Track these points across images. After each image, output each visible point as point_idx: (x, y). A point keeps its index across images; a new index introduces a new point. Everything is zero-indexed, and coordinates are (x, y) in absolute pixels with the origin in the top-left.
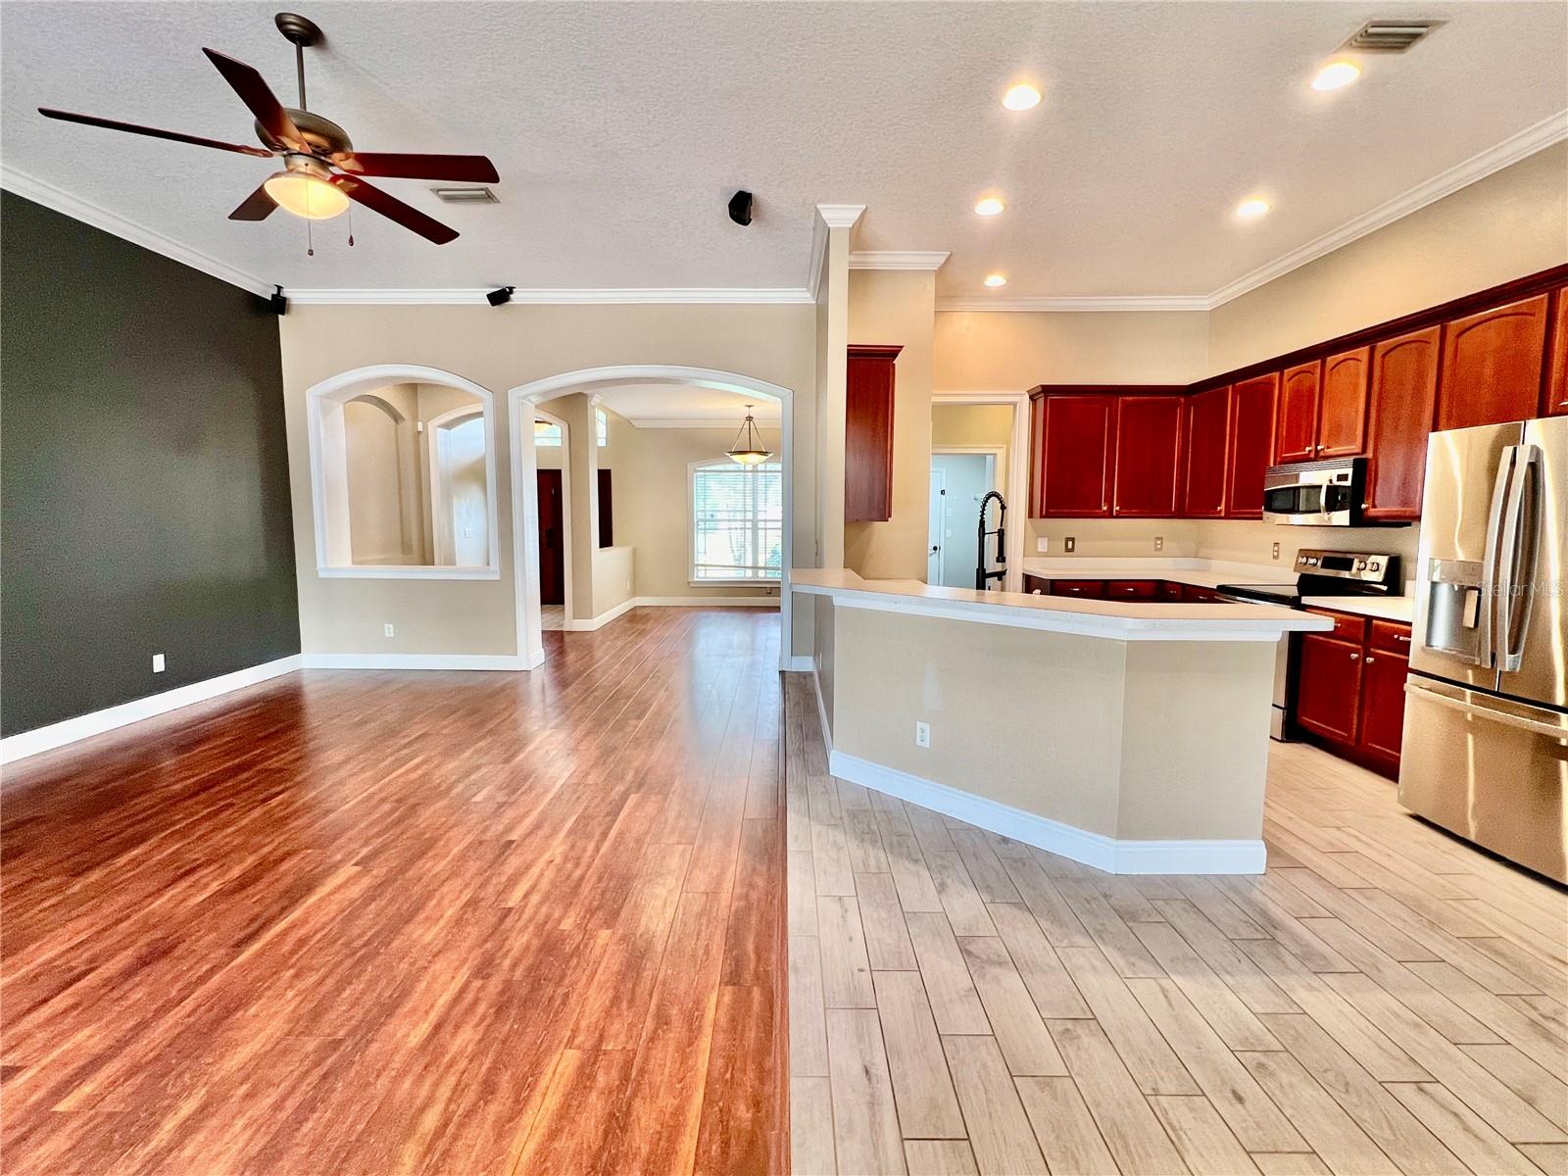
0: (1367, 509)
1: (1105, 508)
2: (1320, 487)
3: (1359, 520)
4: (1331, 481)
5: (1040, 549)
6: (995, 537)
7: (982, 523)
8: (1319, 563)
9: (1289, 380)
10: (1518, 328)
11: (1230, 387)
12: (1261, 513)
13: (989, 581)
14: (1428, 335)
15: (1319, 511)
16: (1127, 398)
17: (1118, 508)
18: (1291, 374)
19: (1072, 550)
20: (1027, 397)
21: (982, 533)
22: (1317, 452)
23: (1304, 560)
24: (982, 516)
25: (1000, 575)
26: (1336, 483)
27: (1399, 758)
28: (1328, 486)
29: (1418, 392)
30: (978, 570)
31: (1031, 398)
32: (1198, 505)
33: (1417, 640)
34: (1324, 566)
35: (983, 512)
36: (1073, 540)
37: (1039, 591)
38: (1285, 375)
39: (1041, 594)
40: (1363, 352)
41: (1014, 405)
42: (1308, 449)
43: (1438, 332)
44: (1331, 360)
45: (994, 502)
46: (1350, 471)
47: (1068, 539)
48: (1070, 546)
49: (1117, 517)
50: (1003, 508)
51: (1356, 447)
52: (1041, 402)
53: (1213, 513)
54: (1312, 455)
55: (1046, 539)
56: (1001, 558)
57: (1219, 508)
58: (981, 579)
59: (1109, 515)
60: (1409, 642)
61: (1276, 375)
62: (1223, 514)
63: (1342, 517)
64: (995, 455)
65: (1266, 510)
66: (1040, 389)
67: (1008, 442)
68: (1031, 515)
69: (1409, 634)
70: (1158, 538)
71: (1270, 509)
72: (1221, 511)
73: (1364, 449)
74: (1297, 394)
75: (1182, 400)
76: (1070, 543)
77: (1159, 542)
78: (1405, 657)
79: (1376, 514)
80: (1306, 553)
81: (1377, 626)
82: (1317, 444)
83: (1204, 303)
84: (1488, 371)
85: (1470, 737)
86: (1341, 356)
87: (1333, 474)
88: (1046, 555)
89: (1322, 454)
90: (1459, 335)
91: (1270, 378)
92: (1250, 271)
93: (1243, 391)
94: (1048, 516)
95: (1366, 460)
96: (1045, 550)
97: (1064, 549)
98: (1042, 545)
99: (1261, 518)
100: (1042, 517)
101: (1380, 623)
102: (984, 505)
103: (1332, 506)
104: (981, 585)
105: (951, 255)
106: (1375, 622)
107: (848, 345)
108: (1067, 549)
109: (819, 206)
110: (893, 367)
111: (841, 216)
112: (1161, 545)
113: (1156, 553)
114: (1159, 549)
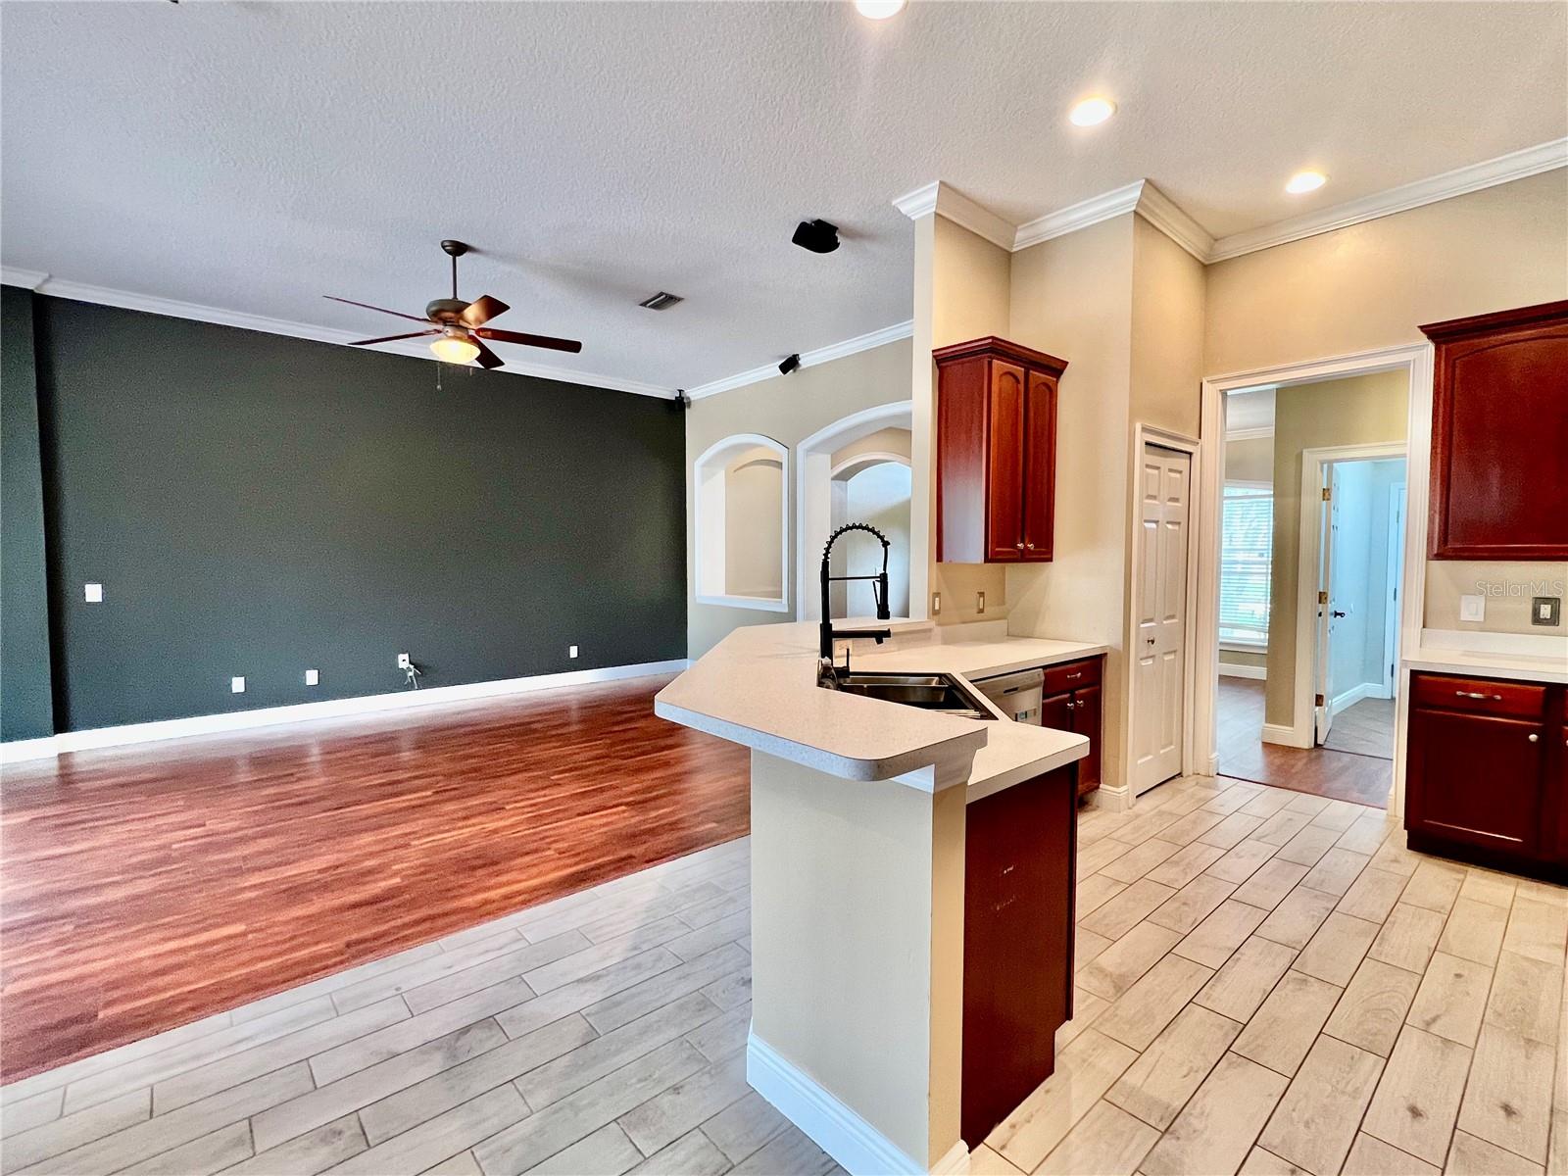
5: (1467, 617)
19: (1552, 621)
20: (1431, 348)
36: (1550, 601)
41: (1408, 366)
47: (1541, 601)
48: (1546, 613)
76: (1546, 609)
88: (1482, 626)
96: (1479, 618)
97: (1527, 618)
98: (1472, 608)
100: (1438, 557)
105: (1148, 183)
107: (933, 351)
108: (1537, 619)
109: (893, 203)
110: (990, 363)
111: (919, 203)
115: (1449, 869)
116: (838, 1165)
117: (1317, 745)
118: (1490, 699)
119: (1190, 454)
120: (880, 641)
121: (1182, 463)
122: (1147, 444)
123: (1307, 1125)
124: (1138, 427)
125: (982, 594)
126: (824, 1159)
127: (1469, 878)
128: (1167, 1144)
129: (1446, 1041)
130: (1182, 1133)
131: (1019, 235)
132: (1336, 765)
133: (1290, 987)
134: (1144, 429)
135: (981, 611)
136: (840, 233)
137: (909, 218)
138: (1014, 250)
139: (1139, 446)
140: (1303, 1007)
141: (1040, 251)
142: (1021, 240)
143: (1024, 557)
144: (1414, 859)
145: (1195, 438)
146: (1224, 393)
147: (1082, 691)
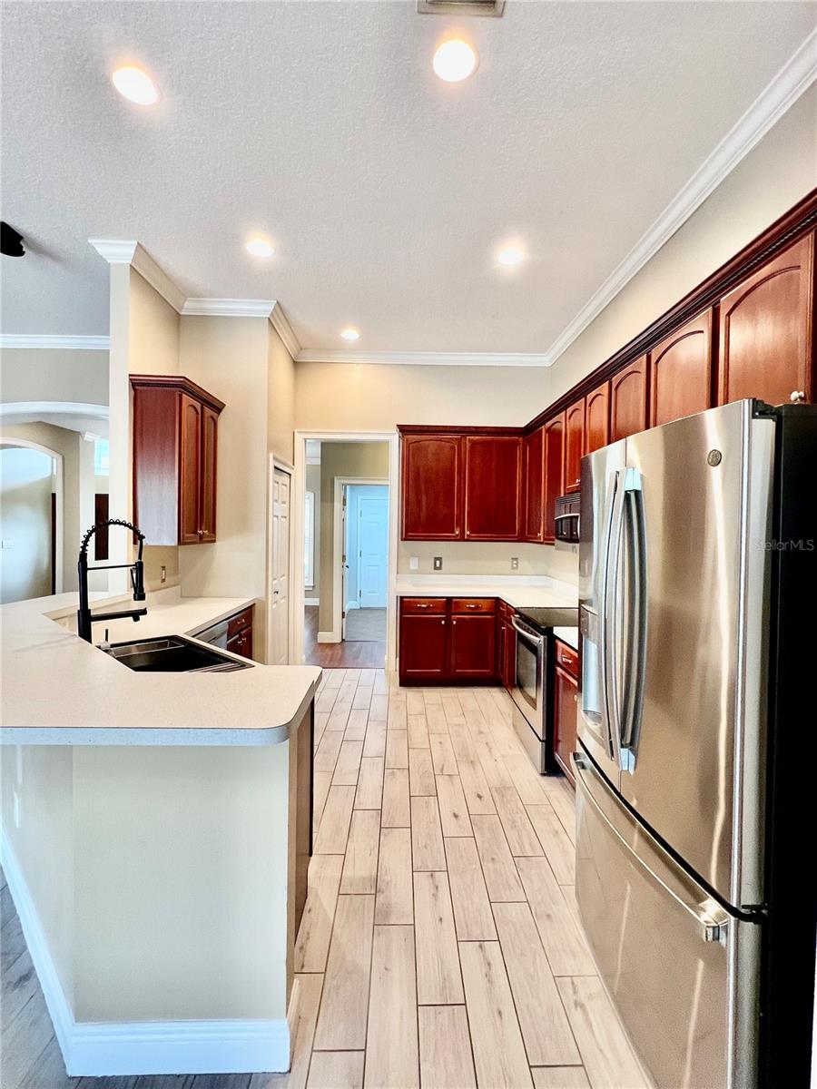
1: (458, 533)
5: (412, 568)
9: (570, 418)
11: (543, 427)
12: (554, 541)
14: (639, 365)
16: (473, 438)
17: (468, 533)
19: (440, 568)
36: (440, 559)
38: (568, 414)
40: (605, 387)
41: (388, 442)
43: (645, 359)
44: (590, 397)
47: (436, 559)
48: (438, 564)
49: (468, 540)
53: (537, 538)
55: (417, 558)
57: (539, 534)
59: (462, 539)
61: (564, 413)
62: (542, 540)
70: (513, 558)
71: (557, 536)
72: (540, 537)
74: (574, 431)
75: (521, 439)
76: (438, 562)
77: (515, 562)
86: (595, 392)
88: (417, 572)
90: (657, 362)
91: (561, 417)
93: (550, 428)
94: (408, 538)
96: (417, 568)
97: (433, 568)
98: (414, 564)
99: (553, 544)
100: (404, 539)
107: (130, 375)
108: (436, 568)
109: (89, 241)
110: (180, 396)
111: (117, 252)
112: (517, 564)
113: (515, 571)
114: (517, 568)
115: (417, 692)
116: (195, 1075)
117: (343, 640)
118: (428, 607)
119: (290, 475)
120: (136, 619)
121: (285, 479)
122: (276, 468)
123: (426, 847)
124: (271, 455)
125: (164, 568)
126: (182, 1080)
127: (425, 694)
128: (380, 898)
129: (450, 775)
130: (383, 887)
131: (187, 304)
132: (355, 649)
133: (389, 779)
134: (275, 458)
135: (163, 581)
136: (25, 243)
137: (105, 260)
138: (182, 313)
139: (272, 469)
140: (397, 786)
141: (203, 321)
142: (188, 308)
143: (201, 540)
144: (404, 691)
145: (291, 464)
146: (305, 439)
147: (244, 632)
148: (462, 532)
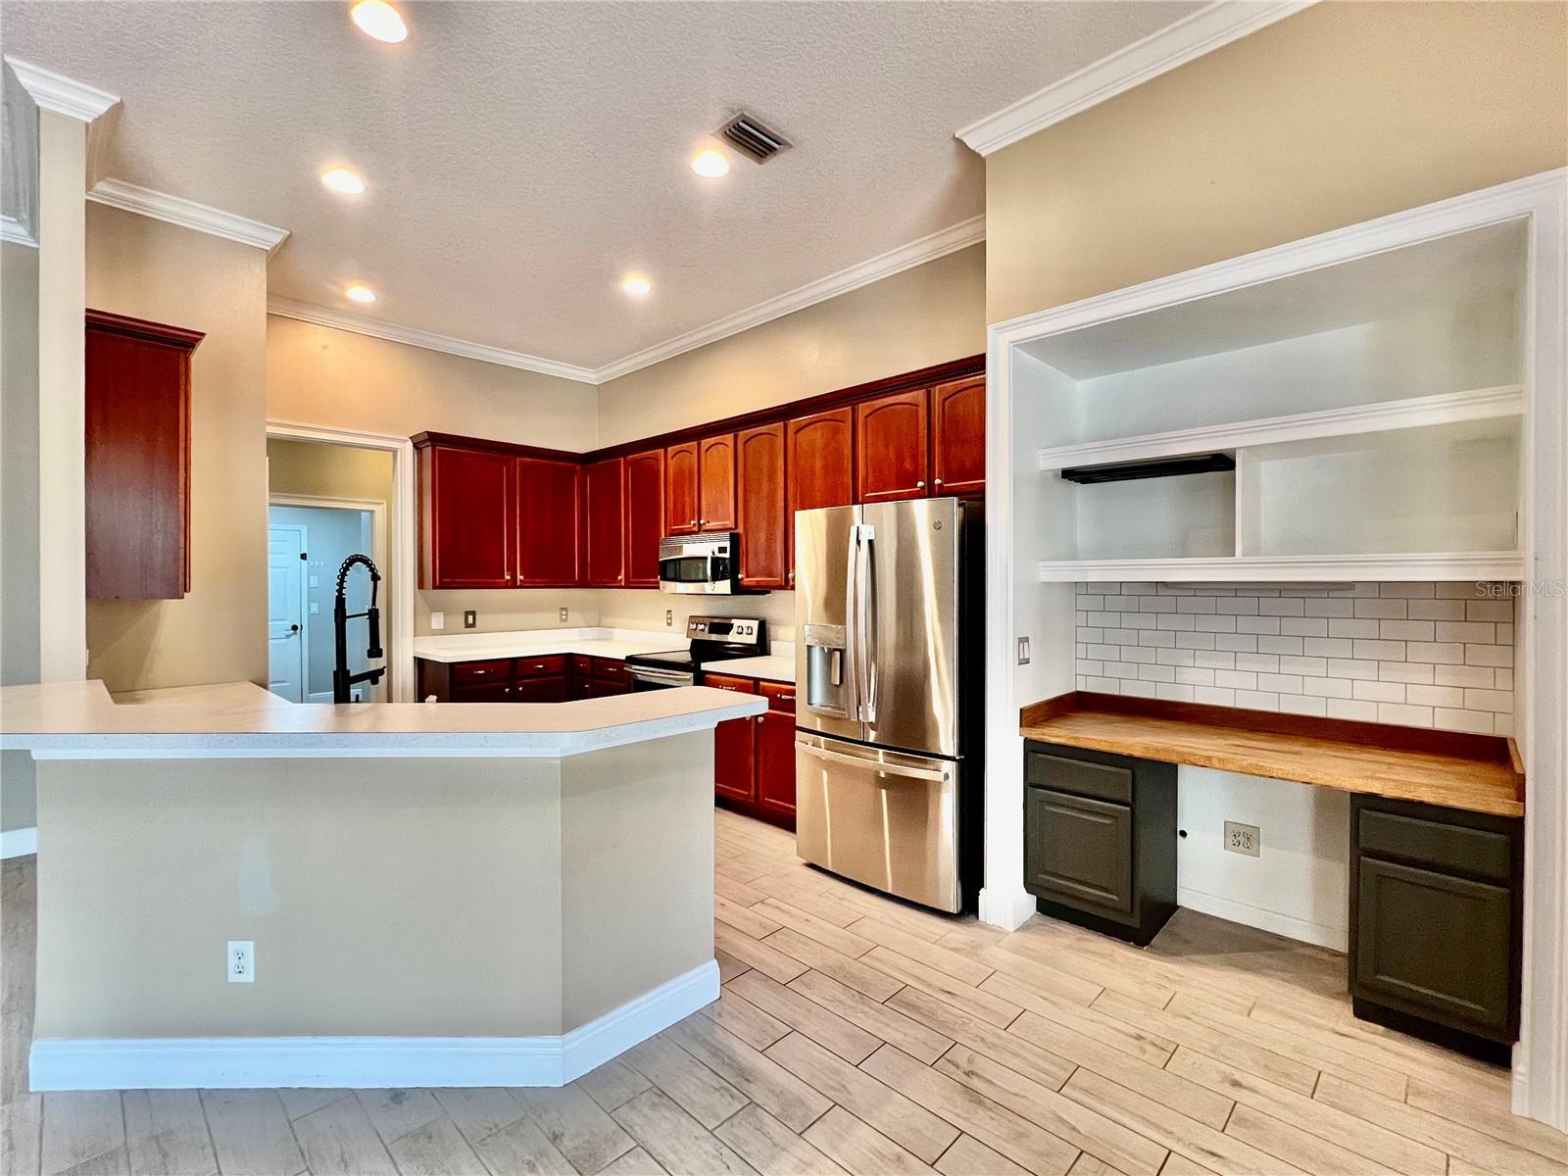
0: (742, 579)
1: (508, 577)
2: (706, 558)
3: (738, 589)
4: (713, 553)
6: (365, 621)
7: (340, 601)
8: (707, 629)
9: (673, 457)
10: (836, 431)
11: (622, 459)
12: (658, 583)
13: (355, 690)
14: (775, 430)
15: (706, 581)
16: (524, 459)
17: (522, 577)
18: (674, 453)
19: (473, 625)
20: (410, 444)
21: (341, 615)
22: (700, 525)
23: (694, 626)
24: (340, 591)
25: (373, 676)
26: (717, 555)
27: (795, 810)
28: (712, 558)
29: (772, 478)
30: (336, 674)
31: (415, 446)
32: (599, 576)
33: (800, 699)
34: (710, 632)
35: (341, 585)
36: (473, 613)
37: (435, 697)
38: (669, 453)
39: (438, 701)
40: (729, 438)
41: (394, 451)
42: (692, 522)
43: (782, 427)
44: (706, 443)
45: (359, 572)
46: (727, 544)
47: (467, 613)
48: (470, 620)
49: (521, 587)
50: (375, 578)
51: (730, 523)
52: (428, 452)
53: (615, 582)
54: (696, 529)
55: (441, 614)
56: (375, 651)
57: (619, 578)
58: (342, 687)
59: (512, 585)
60: (794, 701)
61: (661, 451)
62: (623, 584)
63: (724, 586)
64: (372, 512)
65: (661, 579)
66: (426, 436)
67: (388, 497)
68: (421, 584)
69: (793, 693)
70: (562, 609)
71: (664, 578)
72: (621, 580)
73: (736, 527)
74: (680, 473)
75: (578, 467)
76: (470, 618)
77: (564, 613)
78: (792, 715)
79: (750, 583)
80: (694, 619)
81: (764, 687)
82: (699, 520)
83: (592, 377)
84: (818, 464)
85: (825, 774)
86: (713, 440)
87: (715, 546)
88: (442, 632)
89: (704, 528)
90: (796, 433)
91: (656, 454)
92: (631, 353)
93: (635, 462)
94: (443, 586)
95: (738, 534)
96: (442, 627)
97: (463, 625)
98: (437, 621)
99: (658, 588)
100: (435, 587)
101: (766, 684)
102: (343, 575)
103: (716, 577)
104: (342, 696)
105: (290, 236)
106: (762, 683)
108: (468, 626)
109: (8, 60)
110: (187, 361)
111: (65, 97)
112: (566, 615)
113: (563, 624)
114: (566, 620)
118: (488, 673)
131: (102, 185)
138: (89, 197)
148: (514, 577)
